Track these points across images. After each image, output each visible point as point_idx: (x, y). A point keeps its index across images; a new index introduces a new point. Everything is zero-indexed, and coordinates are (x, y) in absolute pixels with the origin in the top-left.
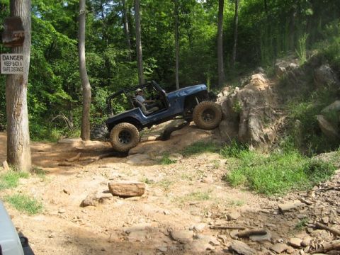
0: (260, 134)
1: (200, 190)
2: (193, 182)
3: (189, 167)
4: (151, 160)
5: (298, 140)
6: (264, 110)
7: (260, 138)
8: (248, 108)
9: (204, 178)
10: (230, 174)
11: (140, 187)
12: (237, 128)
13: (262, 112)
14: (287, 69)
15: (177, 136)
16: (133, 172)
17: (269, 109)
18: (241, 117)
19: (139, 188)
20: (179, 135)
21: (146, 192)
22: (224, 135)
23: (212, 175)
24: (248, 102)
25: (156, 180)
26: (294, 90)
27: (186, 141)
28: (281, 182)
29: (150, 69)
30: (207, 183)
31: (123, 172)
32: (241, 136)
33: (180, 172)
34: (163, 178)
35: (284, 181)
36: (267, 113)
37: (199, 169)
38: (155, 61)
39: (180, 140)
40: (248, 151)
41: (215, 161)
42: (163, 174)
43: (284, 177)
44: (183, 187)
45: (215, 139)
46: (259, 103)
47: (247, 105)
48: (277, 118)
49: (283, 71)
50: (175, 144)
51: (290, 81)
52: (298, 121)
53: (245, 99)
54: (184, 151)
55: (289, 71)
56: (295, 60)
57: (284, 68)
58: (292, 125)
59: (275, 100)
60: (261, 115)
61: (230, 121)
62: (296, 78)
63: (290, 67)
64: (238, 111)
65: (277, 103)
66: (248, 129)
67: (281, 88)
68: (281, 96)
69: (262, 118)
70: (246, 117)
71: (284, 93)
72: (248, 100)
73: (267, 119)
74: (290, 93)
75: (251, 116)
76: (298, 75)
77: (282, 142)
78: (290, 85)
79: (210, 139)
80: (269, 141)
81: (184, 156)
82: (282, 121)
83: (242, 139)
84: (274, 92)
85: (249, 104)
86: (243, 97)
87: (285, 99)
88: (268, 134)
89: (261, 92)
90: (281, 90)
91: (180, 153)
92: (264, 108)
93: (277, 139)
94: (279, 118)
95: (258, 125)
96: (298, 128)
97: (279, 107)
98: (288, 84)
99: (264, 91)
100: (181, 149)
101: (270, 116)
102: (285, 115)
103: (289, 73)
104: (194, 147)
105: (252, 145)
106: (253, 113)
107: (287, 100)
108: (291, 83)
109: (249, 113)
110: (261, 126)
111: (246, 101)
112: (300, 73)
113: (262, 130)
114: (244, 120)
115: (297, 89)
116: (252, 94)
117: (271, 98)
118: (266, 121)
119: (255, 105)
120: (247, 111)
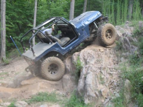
0: (95, 90)
6: (100, 68)
7: (95, 93)
8: (87, 66)
12: (77, 82)
13: (98, 71)
14: (123, 35)
15: (25, 85)
17: (105, 68)
18: (81, 74)
20: (28, 84)
22: (66, 88)
24: (88, 61)
26: (127, 53)
27: (33, 91)
29: (12, 23)
32: (79, 90)
36: (103, 71)
39: (28, 89)
45: (58, 90)
46: (98, 61)
47: (88, 63)
48: (111, 76)
49: (120, 36)
50: (23, 92)
51: (125, 46)
52: (127, 81)
53: (86, 58)
54: (29, 100)
55: (124, 37)
56: (131, 27)
57: (121, 34)
58: (123, 83)
59: (111, 60)
60: (97, 74)
61: (73, 75)
62: (129, 43)
63: (125, 33)
64: (80, 68)
65: (112, 63)
66: (85, 85)
67: (117, 51)
68: (116, 58)
69: (99, 76)
70: (85, 74)
71: (119, 55)
72: (88, 59)
73: (103, 77)
74: (124, 56)
75: (89, 73)
76: (131, 41)
77: (113, 98)
78: (124, 49)
79: (54, 90)
80: (103, 96)
81: (29, 104)
82: (115, 79)
83: (80, 93)
84: (110, 53)
85: (89, 62)
86: (85, 56)
87: (119, 61)
88: (102, 90)
89: (100, 53)
90: (117, 52)
91: (26, 102)
92: (101, 67)
93: (109, 95)
94: (113, 76)
95: (94, 82)
96: (127, 86)
97: (113, 67)
98: (123, 48)
99: (102, 52)
100: (27, 98)
101: (105, 75)
102: (118, 74)
103: (124, 39)
104: (39, 97)
105: (87, 98)
106: (91, 71)
107: (121, 61)
108: (125, 47)
109: (88, 70)
110: (96, 82)
111: (86, 60)
112: (133, 39)
113: (97, 87)
114: (83, 76)
115: (130, 52)
116: (92, 55)
117: (108, 58)
118: (101, 79)
119: (94, 63)
120: (86, 69)
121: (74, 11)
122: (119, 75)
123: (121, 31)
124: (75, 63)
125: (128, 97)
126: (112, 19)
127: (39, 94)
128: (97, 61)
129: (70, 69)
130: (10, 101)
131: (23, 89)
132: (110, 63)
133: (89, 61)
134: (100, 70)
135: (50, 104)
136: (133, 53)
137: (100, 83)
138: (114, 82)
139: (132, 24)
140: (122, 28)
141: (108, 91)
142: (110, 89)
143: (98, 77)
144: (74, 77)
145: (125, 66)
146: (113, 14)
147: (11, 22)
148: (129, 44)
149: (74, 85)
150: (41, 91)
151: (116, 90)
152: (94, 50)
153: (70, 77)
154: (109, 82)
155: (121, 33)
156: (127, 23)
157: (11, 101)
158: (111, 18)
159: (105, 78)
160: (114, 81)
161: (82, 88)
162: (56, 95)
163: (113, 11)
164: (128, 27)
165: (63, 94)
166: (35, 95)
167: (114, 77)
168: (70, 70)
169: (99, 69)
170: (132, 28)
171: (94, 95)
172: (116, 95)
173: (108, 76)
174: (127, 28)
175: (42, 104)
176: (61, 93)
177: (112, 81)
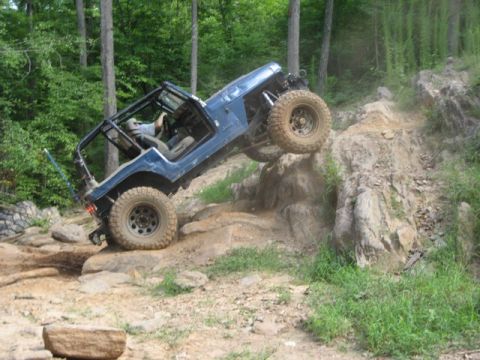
0: (382, 232)
1: (250, 348)
2: (232, 332)
3: (222, 300)
4: (134, 285)
5: (465, 247)
6: (390, 179)
7: (383, 241)
8: (355, 174)
9: (257, 324)
10: (316, 316)
11: (115, 337)
12: (330, 219)
13: (387, 184)
14: (444, 91)
15: (193, 234)
16: (95, 311)
17: (402, 178)
18: (340, 195)
19: (112, 341)
20: (200, 232)
21: (126, 352)
22: (300, 235)
23: (275, 317)
24: (354, 162)
25: (148, 325)
26: (458, 138)
27: (216, 246)
28: (426, 331)
29: (129, 86)
30: (264, 334)
31: (72, 310)
32: (339, 235)
33: (204, 312)
34: (164, 322)
35: (433, 329)
36: (397, 186)
37: (247, 305)
38: (142, 67)
39: (202, 243)
40: (354, 267)
41: (280, 289)
42: (163, 313)
43: (434, 322)
44: (210, 342)
45: (281, 242)
46: (382, 164)
47: (354, 168)
48: (420, 198)
49: (433, 96)
50: (189, 252)
51: (450, 120)
52: (465, 206)
53: (349, 155)
54: (210, 268)
55: (447, 98)
56: (461, 73)
57: (437, 91)
58: (453, 213)
59: (414, 160)
60: (384, 191)
61: (315, 203)
62: (462, 113)
63: (449, 87)
64: (333, 181)
65: (419, 167)
66: (355, 220)
67: (429, 134)
68: (428, 152)
69: (388, 197)
70: (351, 194)
71: (437, 145)
72: (355, 158)
73: (398, 199)
74: (449, 145)
75: (362, 191)
76: (466, 106)
77: (429, 250)
78: (449, 129)
79: (270, 242)
80: (402, 247)
81: (210, 278)
82: (430, 204)
83: (341, 242)
84: (412, 142)
85: (357, 166)
86: (345, 152)
87: (437, 159)
88: (399, 233)
89: (384, 141)
90: (431, 138)
91: (202, 272)
92: (391, 176)
93: (419, 243)
94: (424, 198)
95: (378, 213)
96: (465, 220)
97: (424, 175)
98: (445, 125)
99: (391, 139)
100: (203, 263)
101: (405, 194)
102: (437, 191)
103: (447, 102)
104: (234, 259)
105: (363, 255)
106: (367, 185)
107: (441, 160)
108: (451, 123)
109: (358, 185)
110: (383, 214)
111: (351, 160)
112: (470, 101)
113: (386, 224)
114: (348, 201)
115: (465, 136)
116: (365, 146)
117: (406, 155)
118: (395, 205)
119: (371, 169)
120: (354, 182)
121: (300, 44)
122: (441, 194)
123: (436, 84)
124: (322, 171)
125: (467, 246)
126: (408, 55)
127: (235, 253)
128: (379, 163)
129: (308, 187)
130: (159, 274)
131: (190, 243)
132: (412, 166)
133: (359, 163)
134: (389, 184)
135: (265, 274)
136: (474, 137)
137: (392, 216)
138: (428, 211)
139: (462, 66)
140: (436, 77)
141: (415, 233)
142: (418, 228)
143: (385, 200)
144: (320, 209)
145: (453, 169)
146: (410, 41)
147: (127, 82)
148: (460, 115)
149: (322, 227)
150: (236, 245)
151: (436, 231)
152: (368, 135)
153: (311, 208)
154: (414, 212)
155: (436, 88)
156: (450, 62)
157: (161, 274)
158: (406, 52)
159: (405, 201)
160: (430, 208)
161: (347, 230)
162: (278, 253)
163: (410, 33)
164: (454, 73)
165: (296, 252)
166: (223, 256)
167: (428, 200)
168: (307, 191)
169: (388, 180)
170: (465, 75)
171: (381, 245)
172: (436, 242)
173: (412, 197)
174: (450, 75)
175: (244, 276)
176: (290, 249)
177: (424, 210)
